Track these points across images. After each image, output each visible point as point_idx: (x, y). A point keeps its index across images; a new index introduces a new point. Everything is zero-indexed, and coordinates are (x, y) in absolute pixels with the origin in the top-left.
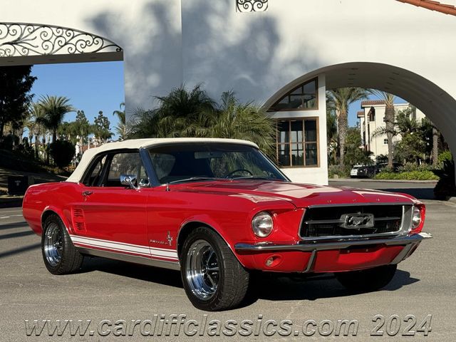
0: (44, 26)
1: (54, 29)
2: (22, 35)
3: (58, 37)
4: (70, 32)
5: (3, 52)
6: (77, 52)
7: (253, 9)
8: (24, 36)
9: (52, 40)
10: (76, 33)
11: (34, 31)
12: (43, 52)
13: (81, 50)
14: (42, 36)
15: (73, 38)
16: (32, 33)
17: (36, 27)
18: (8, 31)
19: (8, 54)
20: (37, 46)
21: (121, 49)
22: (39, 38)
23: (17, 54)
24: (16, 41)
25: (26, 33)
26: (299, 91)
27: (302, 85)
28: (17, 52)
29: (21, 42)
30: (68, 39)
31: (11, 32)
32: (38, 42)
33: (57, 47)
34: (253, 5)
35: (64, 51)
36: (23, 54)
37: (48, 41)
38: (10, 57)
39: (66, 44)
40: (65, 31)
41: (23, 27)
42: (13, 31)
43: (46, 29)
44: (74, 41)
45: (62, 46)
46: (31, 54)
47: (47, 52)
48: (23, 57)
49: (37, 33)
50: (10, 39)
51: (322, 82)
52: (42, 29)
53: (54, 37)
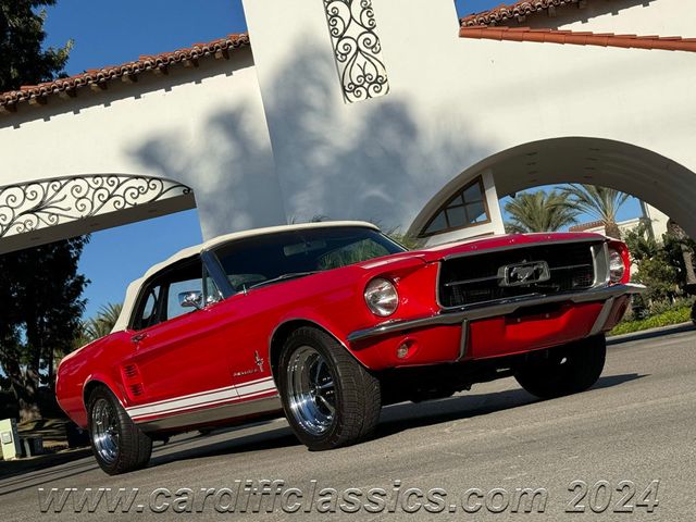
0: (74, 178)
1: (90, 180)
2: (45, 196)
3: (97, 189)
4: (113, 179)
5: (22, 226)
6: (127, 206)
7: (368, 95)
8: (48, 197)
9: (90, 196)
10: (122, 179)
11: (61, 188)
12: (79, 215)
13: (133, 202)
14: (74, 191)
15: (118, 187)
16: (58, 191)
17: (63, 182)
18: (25, 194)
19: (29, 228)
20: (69, 208)
21: (189, 189)
22: (69, 194)
23: (42, 225)
24: (37, 207)
25: (51, 192)
26: (458, 201)
27: (460, 192)
28: (43, 221)
29: (47, 207)
30: (111, 189)
31: (29, 196)
32: (70, 202)
33: (97, 203)
34: (367, 90)
35: (109, 208)
36: (50, 223)
37: (84, 197)
38: (33, 232)
39: (110, 197)
40: (105, 179)
41: (45, 185)
42: (32, 193)
43: (78, 181)
44: (120, 191)
45: (105, 202)
46: (63, 220)
47: (85, 214)
48: (51, 227)
49: (67, 190)
50: (29, 205)
51: (488, 180)
52: (73, 183)
53: (92, 191)
